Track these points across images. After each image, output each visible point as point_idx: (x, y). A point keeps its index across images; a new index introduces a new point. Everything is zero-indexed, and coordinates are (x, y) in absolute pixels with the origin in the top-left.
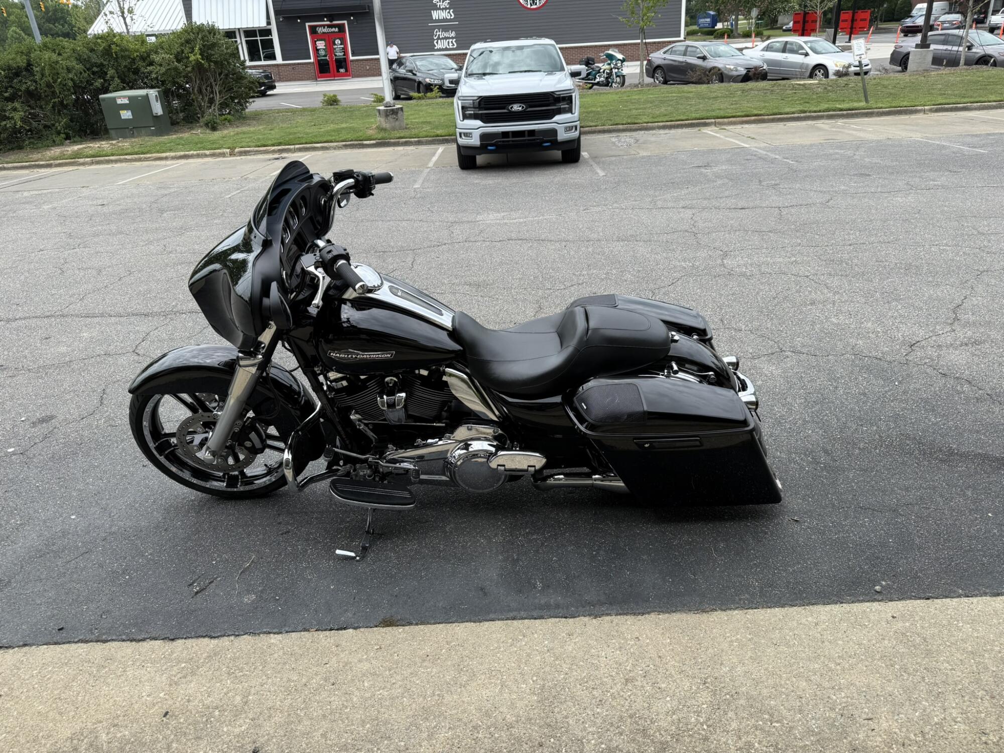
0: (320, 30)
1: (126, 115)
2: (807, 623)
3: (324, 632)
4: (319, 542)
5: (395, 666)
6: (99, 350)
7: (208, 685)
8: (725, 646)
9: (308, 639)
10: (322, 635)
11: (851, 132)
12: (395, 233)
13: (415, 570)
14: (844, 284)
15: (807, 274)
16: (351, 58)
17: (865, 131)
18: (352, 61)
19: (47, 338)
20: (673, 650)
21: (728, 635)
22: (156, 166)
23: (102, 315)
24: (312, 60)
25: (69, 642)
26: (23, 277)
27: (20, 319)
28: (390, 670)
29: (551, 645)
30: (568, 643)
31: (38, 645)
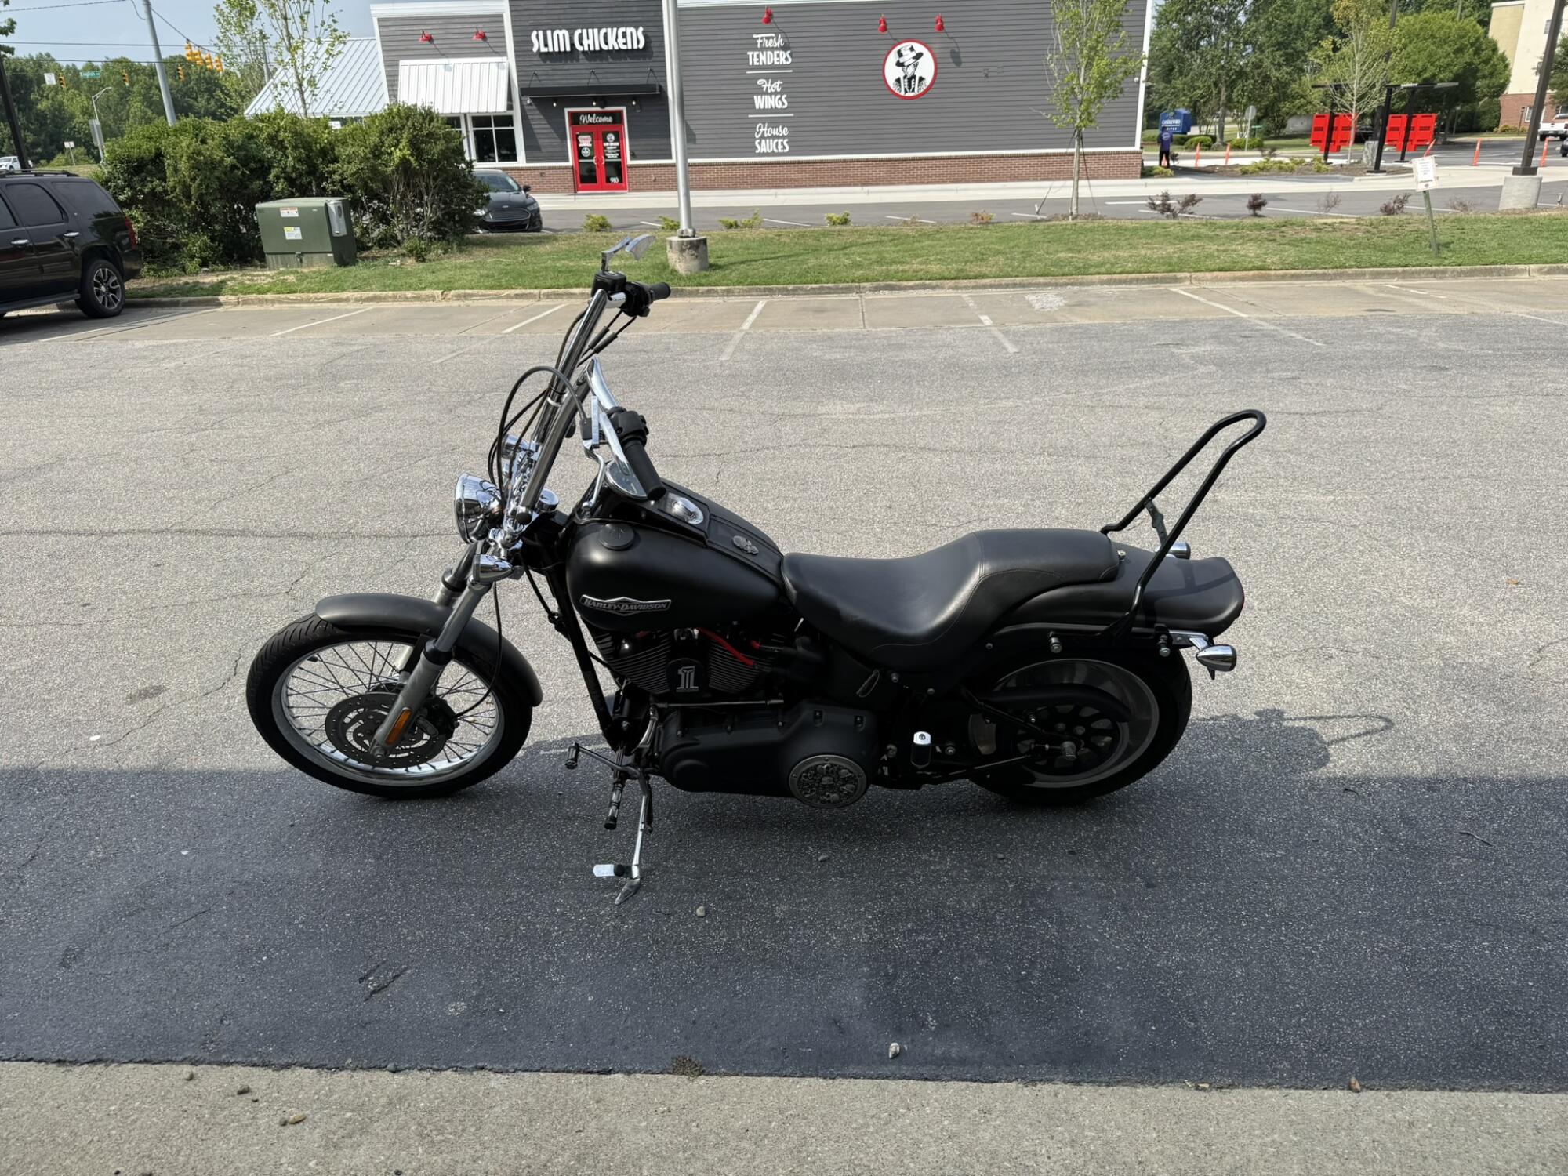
0: (584, 119)
1: (293, 233)
2: (1394, 1121)
3: (578, 1076)
4: (571, 921)
5: (693, 1144)
6: (236, 588)
7: (387, 1153)
8: (1254, 1152)
9: (551, 1086)
10: (573, 1079)
11: (1411, 300)
12: (692, 428)
13: (725, 980)
14: (1417, 541)
15: (1354, 522)
16: (630, 162)
17: (1433, 300)
18: (631, 167)
19: (158, 565)
20: (1162, 1153)
21: (1257, 1132)
22: (334, 310)
23: (243, 533)
24: (570, 163)
25: (167, 1061)
26: (127, 470)
27: (120, 532)
28: (685, 1151)
29: (954, 1128)
30: (984, 1126)
31: (120, 1063)
